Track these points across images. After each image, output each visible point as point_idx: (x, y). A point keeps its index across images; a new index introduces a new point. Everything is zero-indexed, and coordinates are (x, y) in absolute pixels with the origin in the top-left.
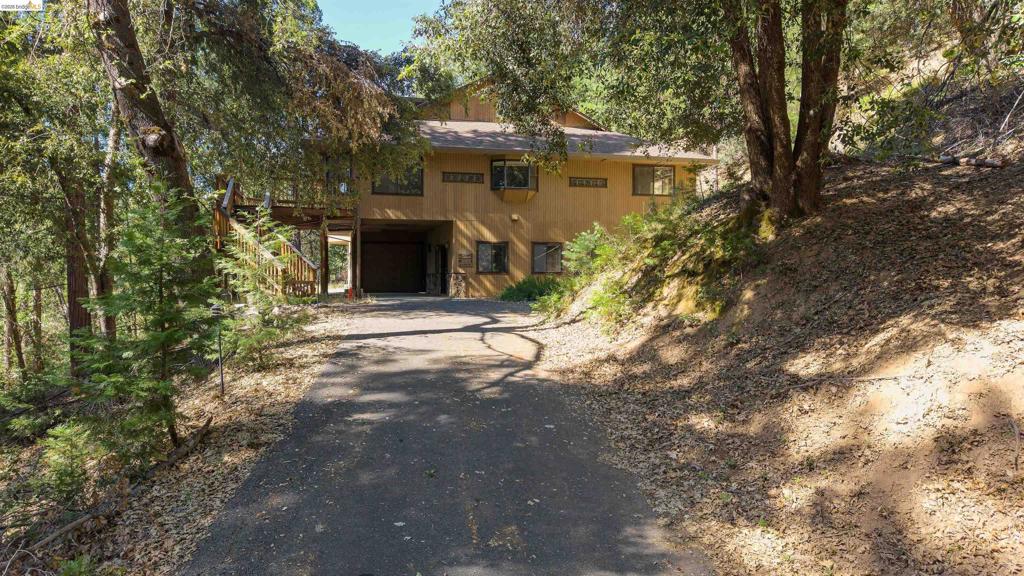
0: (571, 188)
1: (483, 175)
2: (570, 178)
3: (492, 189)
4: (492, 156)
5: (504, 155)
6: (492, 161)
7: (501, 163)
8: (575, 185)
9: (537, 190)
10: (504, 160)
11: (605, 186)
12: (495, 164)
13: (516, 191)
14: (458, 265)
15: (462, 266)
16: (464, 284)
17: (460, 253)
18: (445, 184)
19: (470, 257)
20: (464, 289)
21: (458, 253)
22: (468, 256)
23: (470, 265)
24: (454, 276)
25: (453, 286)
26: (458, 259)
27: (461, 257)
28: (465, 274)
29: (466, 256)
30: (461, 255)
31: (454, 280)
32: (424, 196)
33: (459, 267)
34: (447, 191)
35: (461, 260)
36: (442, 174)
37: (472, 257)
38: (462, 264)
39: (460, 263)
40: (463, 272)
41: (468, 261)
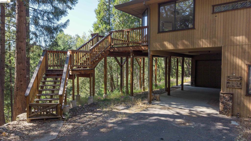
14: (225, 86)
15: (230, 87)
16: (231, 104)
17: (229, 75)
18: (215, 15)
19: (239, 79)
20: (231, 108)
21: (226, 75)
22: (236, 78)
23: (239, 87)
24: (221, 96)
25: (220, 104)
26: (226, 81)
27: (229, 79)
28: (232, 94)
29: (234, 78)
30: (229, 77)
31: (221, 99)
32: (195, 29)
33: (227, 87)
34: (217, 22)
35: (229, 81)
36: (212, 8)
37: (241, 79)
38: (230, 85)
39: (228, 84)
40: (231, 92)
41: (236, 83)
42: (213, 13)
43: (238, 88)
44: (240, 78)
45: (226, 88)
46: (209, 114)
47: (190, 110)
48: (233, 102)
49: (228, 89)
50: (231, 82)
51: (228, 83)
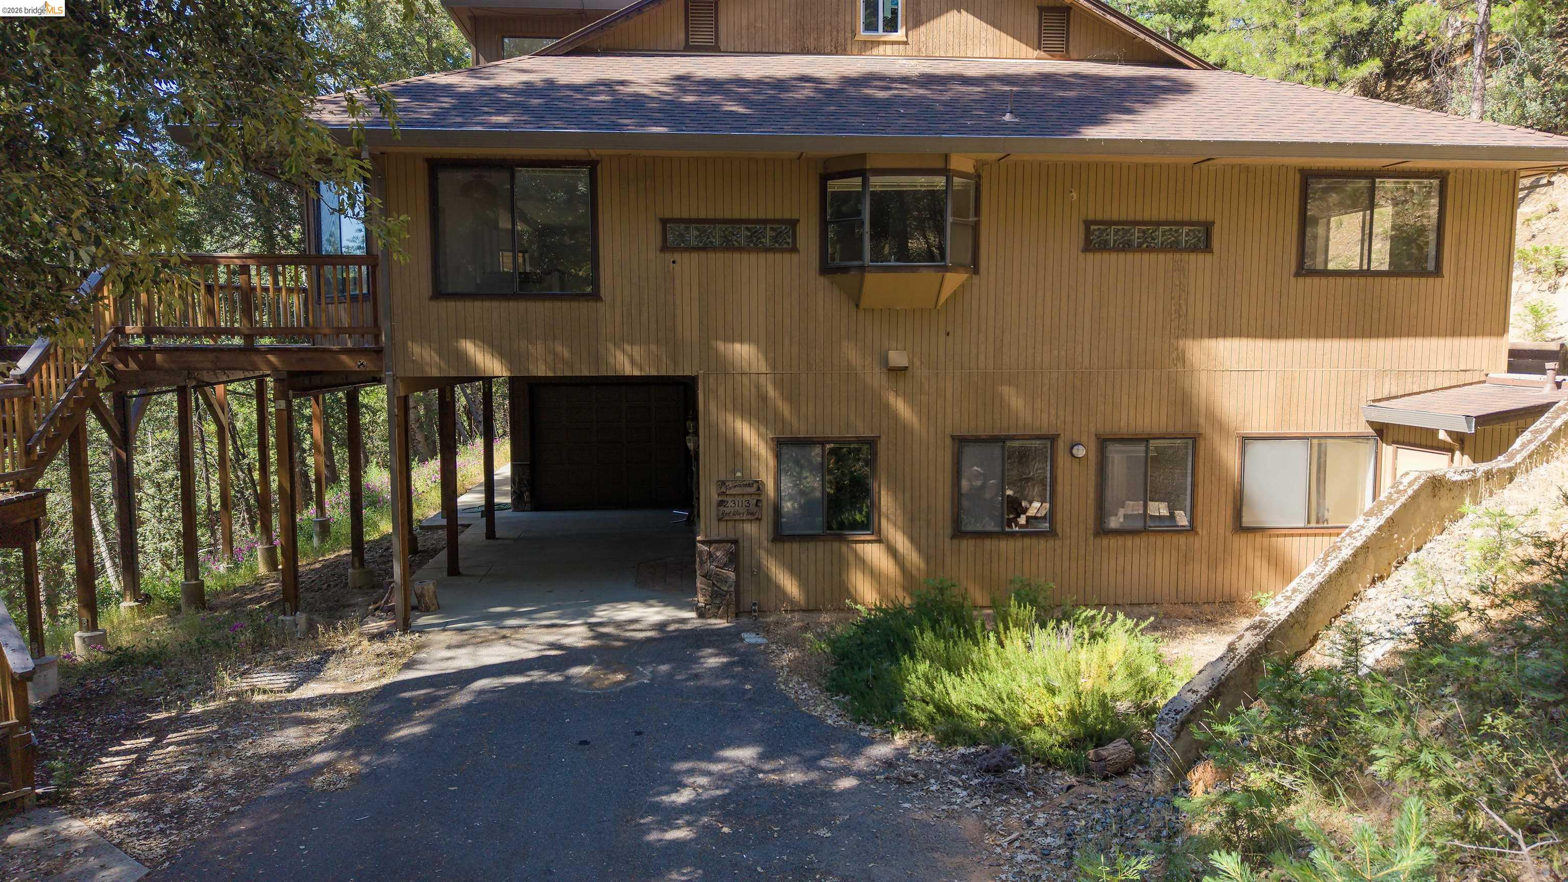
0: (1094, 260)
1: (793, 223)
2: (1088, 224)
3: (826, 269)
4: (826, 161)
5: (863, 157)
6: (825, 178)
7: (855, 183)
8: (1104, 247)
9: (974, 267)
10: (863, 173)
11: (1207, 248)
12: (836, 186)
13: (902, 276)
14: (714, 514)
15: (726, 518)
16: (732, 575)
17: (723, 478)
18: (669, 257)
19: (753, 490)
20: (732, 589)
21: (715, 478)
22: (745, 485)
23: (752, 514)
24: (701, 552)
25: (700, 583)
26: (715, 497)
27: (723, 489)
28: (735, 542)
29: (740, 486)
30: (723, 483)
31: (702, 563)
32: (602, 300)
33: (719, 520)
34: (678, 282)
35: (724, 498)
36: (659, 226)
37: (759, 489)
38: (727, 510)
39: (722, 508)
40: (732, 536)
41: (745, 503)
42: (665, 248)
43: (750, 517)
44: (755, 485)
45: (714, 522)
46: (661, 626)
47: (591, 626)
48: (736, 571)
49: (723, 525)
50: (729, 499)
51: (721, 503)
